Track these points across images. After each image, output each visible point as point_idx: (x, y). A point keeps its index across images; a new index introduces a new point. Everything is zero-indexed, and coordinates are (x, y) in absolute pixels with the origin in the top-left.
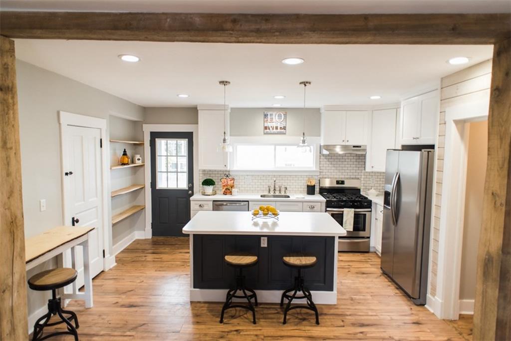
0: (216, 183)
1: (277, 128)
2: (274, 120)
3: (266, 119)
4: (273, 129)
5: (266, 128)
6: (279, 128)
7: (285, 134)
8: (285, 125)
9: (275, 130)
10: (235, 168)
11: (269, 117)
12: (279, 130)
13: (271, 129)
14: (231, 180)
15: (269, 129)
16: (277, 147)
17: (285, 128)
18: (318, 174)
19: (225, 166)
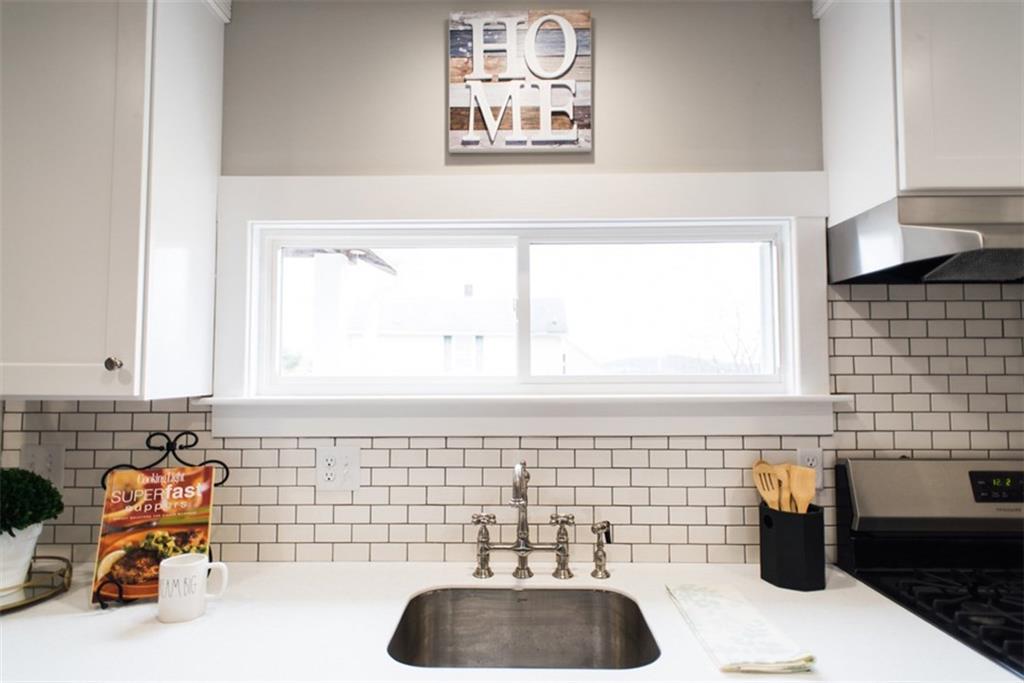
0: (67, 497)
1: (532, 120)
2: (513, 66)
3: (454, 62)
4: (506, 123)
5: (458, 118)
6: (546, 118)
7: (586, 156)
8: (583, 100)
9: (518, 133)
10: (250, 391)
11: (479, 44)
12: (546, 131)
13: (492, 124)
14: (188, 482)
15: (481, 123)
16: (535, 251)
17: (584, 118)
18: (826, 424)
19: (110, 364)
